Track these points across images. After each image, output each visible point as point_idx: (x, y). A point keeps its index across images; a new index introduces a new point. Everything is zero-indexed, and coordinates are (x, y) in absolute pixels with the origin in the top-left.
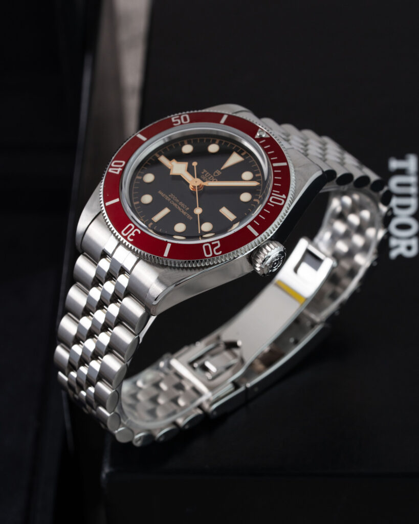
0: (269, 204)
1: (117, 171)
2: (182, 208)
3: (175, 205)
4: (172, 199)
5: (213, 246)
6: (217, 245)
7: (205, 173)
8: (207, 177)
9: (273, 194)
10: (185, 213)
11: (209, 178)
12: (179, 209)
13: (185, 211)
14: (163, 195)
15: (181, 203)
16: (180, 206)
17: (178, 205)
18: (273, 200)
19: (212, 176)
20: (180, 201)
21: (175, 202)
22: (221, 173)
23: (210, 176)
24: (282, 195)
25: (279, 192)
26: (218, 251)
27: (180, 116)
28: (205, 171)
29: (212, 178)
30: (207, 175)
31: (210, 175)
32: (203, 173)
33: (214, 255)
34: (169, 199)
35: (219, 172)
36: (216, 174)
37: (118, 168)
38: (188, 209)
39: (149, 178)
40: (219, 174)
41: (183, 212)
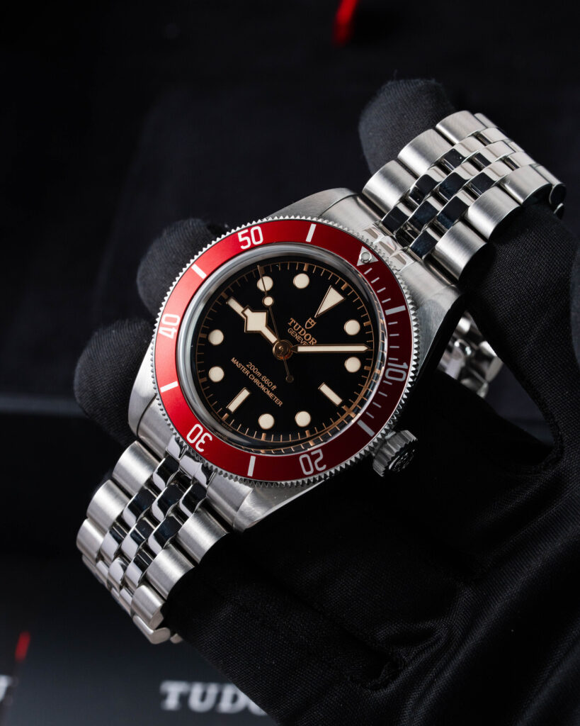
0: (384, 381)
1: (170, 333)
2: (266, 385)
3: (256, 381)
4: (251, 372)
5: (314, 458)
6: (318, 455)
7: (293, 324)
8: (297, 332)
9: (389, 364)
10: (271, 395)
11: (299, 333)
12: (262, 387)
13: (271, 391)
14: (238, 365)
15: (264, 378)
16: (263, 383)
17: (261, 381)
18: (391, 374)
19: (303, 329)
20: (263, 375)
21: (256, 377)
22: (315, 323)
23: (300, 329)
24: (402, 364)
25: (397, 359)
26: (320, 464)
27: (249, 228)
28: (293, 320)
29: (303, 332)
30: (296, 328)
31: (300, 327)
32: (290, 324)
33: (316, 472)
34: (247, 373)
35: (313, 321)
36: (309, 325)
37: (171, 327)
38: (275, 387)
39: (217, 337)
40: (313, 325)
41: (268, 392)
